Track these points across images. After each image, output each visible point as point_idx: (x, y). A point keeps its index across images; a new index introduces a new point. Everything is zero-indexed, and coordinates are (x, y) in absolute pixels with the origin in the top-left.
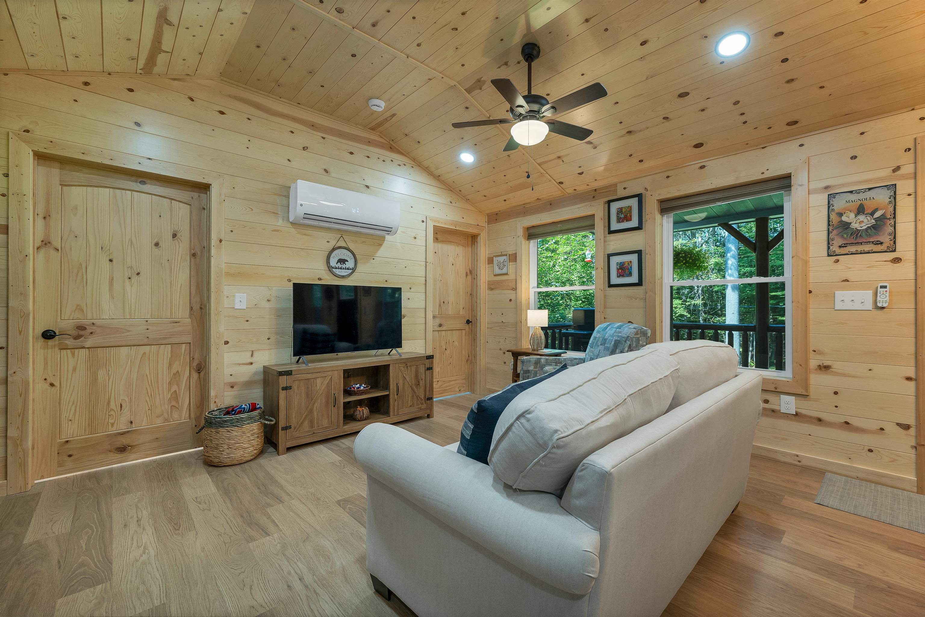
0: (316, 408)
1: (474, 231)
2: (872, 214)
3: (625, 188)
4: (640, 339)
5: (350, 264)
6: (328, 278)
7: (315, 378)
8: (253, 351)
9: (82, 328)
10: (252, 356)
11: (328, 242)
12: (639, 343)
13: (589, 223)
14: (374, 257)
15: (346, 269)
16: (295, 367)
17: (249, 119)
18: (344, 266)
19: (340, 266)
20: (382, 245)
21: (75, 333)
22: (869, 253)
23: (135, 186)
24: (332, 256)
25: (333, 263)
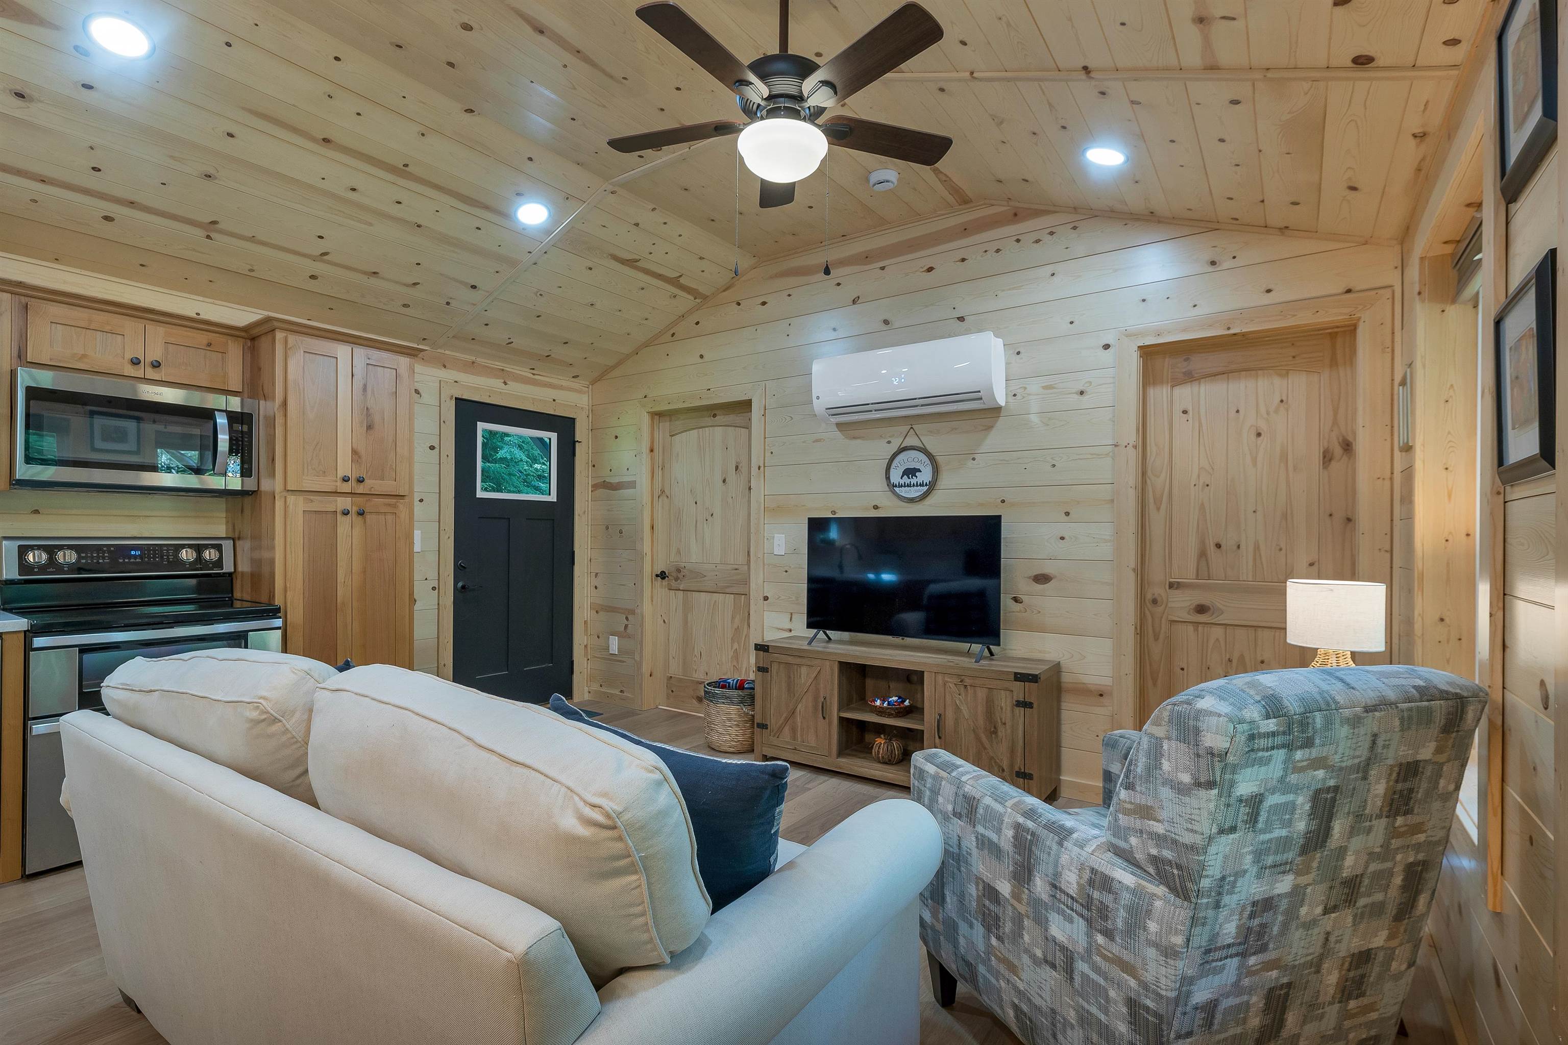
1: (1333, 315)
5: (925, 476)
6: (890, 504)
7: (799, 665)
8: (791, 614)
9: (679, 571)
10: (791, 620)
11: (889, 442)
14: (974, 456)
15: (917, 486)
17: (789, 295)
18: (914, 481)
20: (993, 427)
21: (674, 574)
23: (709, 421)
24: (893, 466)
25: (896, 477)
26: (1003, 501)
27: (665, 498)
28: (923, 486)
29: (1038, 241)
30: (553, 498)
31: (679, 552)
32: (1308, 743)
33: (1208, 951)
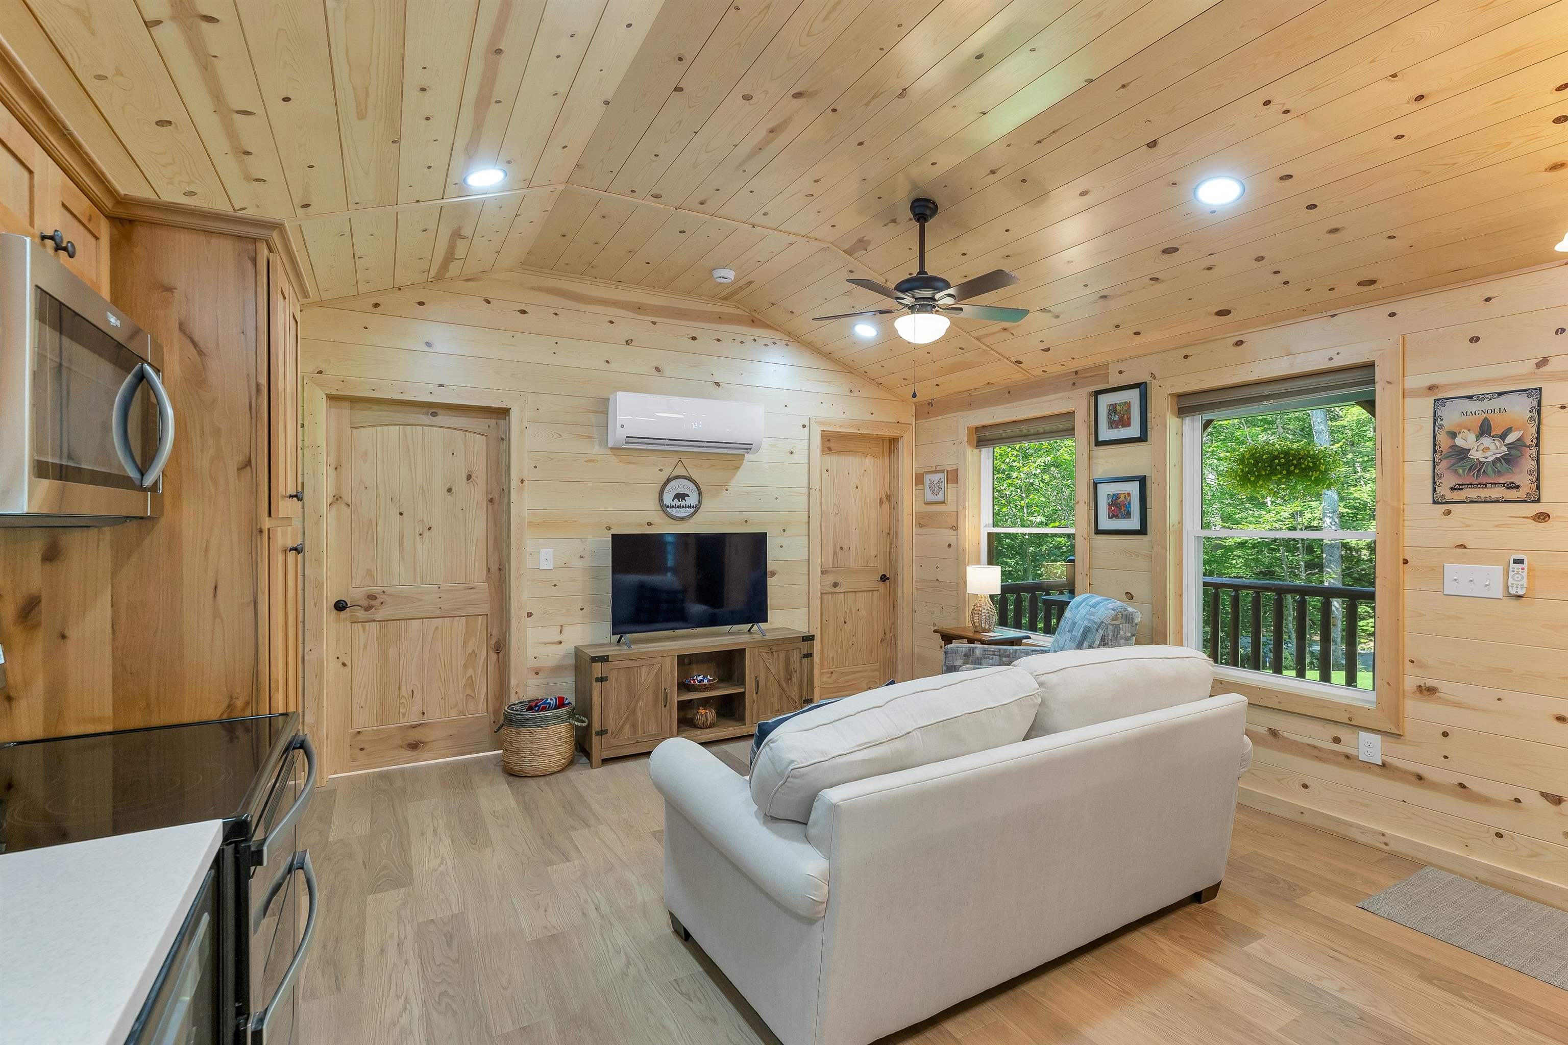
0: (641, 708)
1: (893, 433)
2: (1503, 437)
3: (1120, 372)
4: (1121, 626)
5: (692, 500)
6: (661, 521)
7: (640, 667)
8: (562, 626)
9: (372, 597)
10: (561, 632)
11: (661, 470)
12: (1118, 634)
13: (1066, 425)
14: (727, 487)
15: (686, 508)
16: (616, 650)
17: (556, 314)
18: (683, 503)
19: (678, 503)
20: (739, 468)
21: (365, 603)
22: (1498, 501)
23: (426, 419)
24: (666, 490)
25: (668, 499)
26: (746, 521)
27: (344, 507)
28: (690, 508)
29: (766, 345)
31: (369, 573)
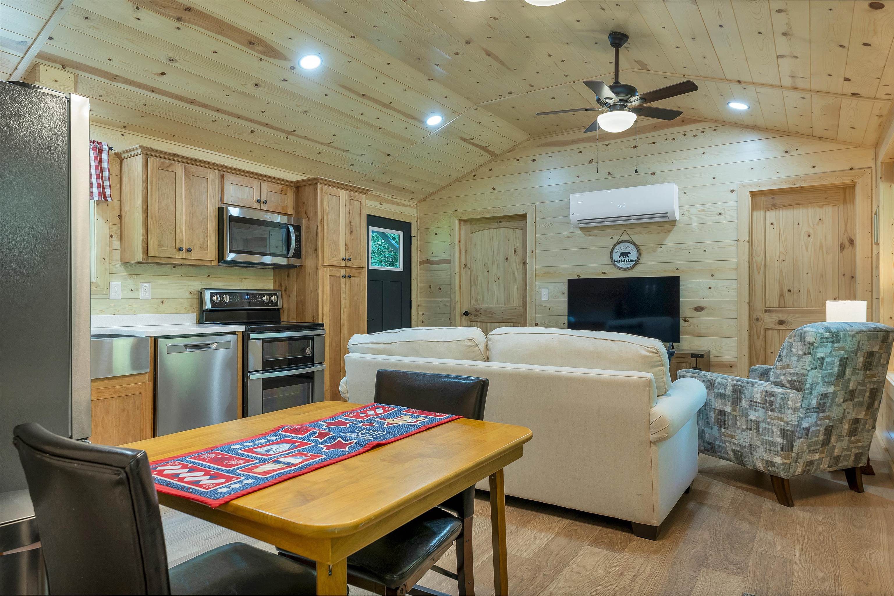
5: (633, 256)
6: (611, 271)
9: (477, 311)
11: (612, 238)
14: (661, 246)
15: (629, 261)
18: (627, 259)
19: (623, 259)
20: (671, 231)
21: (474, 313)
23: (497, 225)
24: (615, 250)
25: (616, 257)
26: (677, 269)
27: (467, 269)
28: (632, 262)
30: (401, 269)
31: (477, 300)
32: (838, 342)
33: (807, 409)
